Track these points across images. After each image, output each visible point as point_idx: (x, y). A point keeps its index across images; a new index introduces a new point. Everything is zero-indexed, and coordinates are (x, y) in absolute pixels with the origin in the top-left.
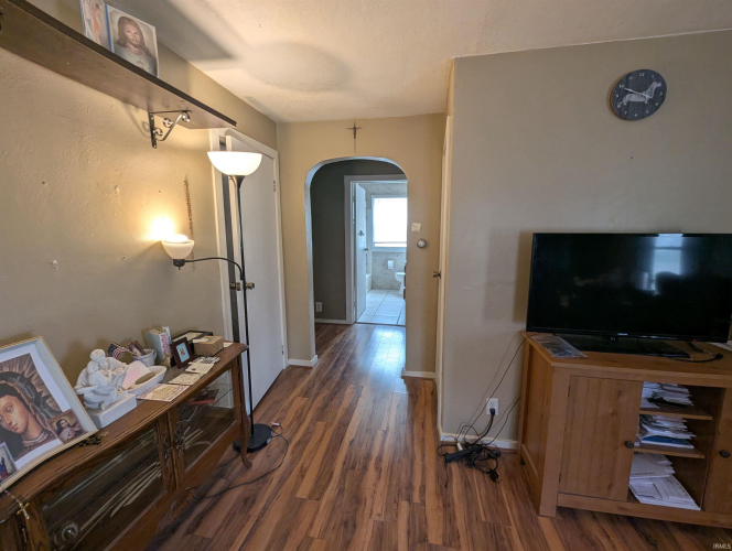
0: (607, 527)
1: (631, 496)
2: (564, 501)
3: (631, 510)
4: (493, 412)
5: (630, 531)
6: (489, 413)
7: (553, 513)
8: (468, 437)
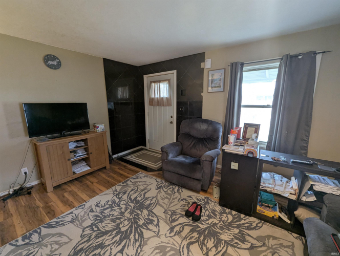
0: (70, 185)
1: (74, 173)
2: (55, 185)
3: (75, 177)
4: (25, 173)
5: (76, 182)
6: (24, 174)
7: (52, 189)
8: (15, 188)
